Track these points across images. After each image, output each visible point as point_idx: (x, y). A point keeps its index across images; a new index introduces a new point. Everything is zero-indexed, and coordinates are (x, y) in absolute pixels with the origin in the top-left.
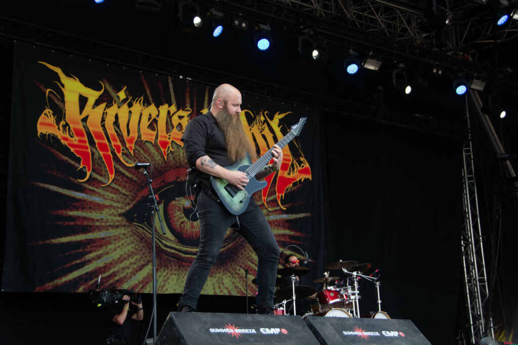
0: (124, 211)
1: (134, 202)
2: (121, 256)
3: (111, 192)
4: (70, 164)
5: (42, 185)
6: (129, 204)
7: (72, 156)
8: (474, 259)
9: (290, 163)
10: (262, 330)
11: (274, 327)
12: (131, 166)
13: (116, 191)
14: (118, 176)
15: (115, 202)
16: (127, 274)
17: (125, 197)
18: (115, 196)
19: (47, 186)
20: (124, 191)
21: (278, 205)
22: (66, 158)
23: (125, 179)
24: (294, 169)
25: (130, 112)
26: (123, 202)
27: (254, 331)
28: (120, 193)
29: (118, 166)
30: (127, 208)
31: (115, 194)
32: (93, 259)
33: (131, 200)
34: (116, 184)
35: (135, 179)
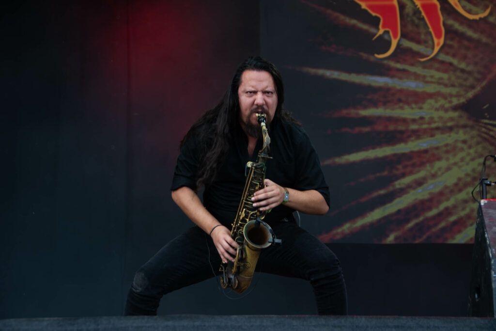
0: (462, 100)
1: (484, 83)
2: (459, 179)
3: (438, 70)
4: (361, 31)
5: (313, 71)
6: (473, 87)
7: (364, 16)
12: (477, 17)
13: (447, 67)
14: (452, 39)
15: (446, 85)
16: (472, 210)
17: (465, 76)
18: (445, 76)
19: (321, 72)
20: (463, 65)
22: (354, 22)
23: (465, 43)
26: (461, 85)
28: (455, 69)
29: (450, 22)
30: (470, 95)
31: (445, 71)
32: (409, 187)
33: (478, 80)
34: (447, 54)
35: (485, 40)
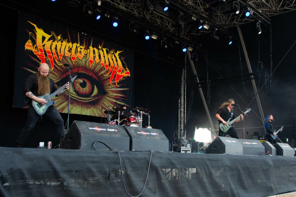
0: (56, 82)
1: (60, 79)
2: (54, 98)
3: (52, 74)
4: (37, 62)
5: (26, 69)
6: (58, 79)
7: (38, 59)
8: (182, 110)
9: (122, 70)
10: (108, 129)
11: (112, 129)
12: (60, 65)
13: (54, 74)
14: (55, 68)
15: (53, 78)
16: (56, 105)
17: (57, 77)
18: (53, 76)
19: (27, 69)
20: (57, 74)
21: (116, 85)
22: (36, 60)
23: (58, 70)
24: (123, 72)
25: (62, 45)
26: (56, 79)
27: (105, 130)
28: (55, 75)
29: (55, 65)
30: (58, 81)
31: (53, 75)
33: (59, 78)
34: (54, 71)
35: (61, 70)
